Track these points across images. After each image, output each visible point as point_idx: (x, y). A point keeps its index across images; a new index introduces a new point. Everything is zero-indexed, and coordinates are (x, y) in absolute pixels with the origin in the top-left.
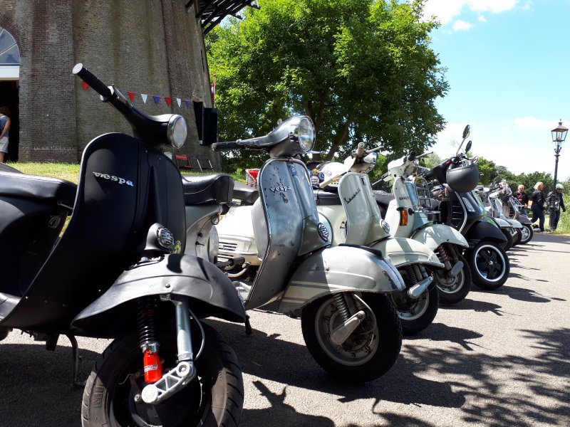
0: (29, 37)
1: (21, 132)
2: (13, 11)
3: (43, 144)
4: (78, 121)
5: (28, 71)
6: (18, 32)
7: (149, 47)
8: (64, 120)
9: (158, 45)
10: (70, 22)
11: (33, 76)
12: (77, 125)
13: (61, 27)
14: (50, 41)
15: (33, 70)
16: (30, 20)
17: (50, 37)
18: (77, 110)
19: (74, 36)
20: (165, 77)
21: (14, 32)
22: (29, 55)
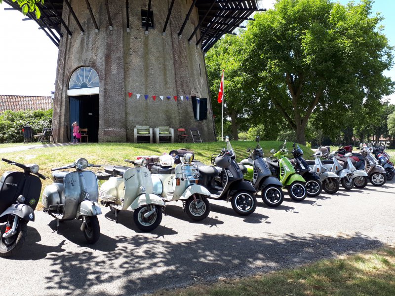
0: (103, 72)
1: (100, 121)
2: (96, 59)
3: (110, 127)
4: (126, 114)
5: (103, 90)
6: (98, 69)
7: (165, 69)
8: (119, 114)
9: (170, 66)
10: (122, 62)
11: (105, 92)
12: (126, 115)
13: (118, 64)
14: (113, 73)
15: (105, 89)
16: (104, 63)
17: (113, 70)
18: (126, 108)
19: (124, 68)
20: (174, 85)
21: (97, 70)
22: (103, 81)
